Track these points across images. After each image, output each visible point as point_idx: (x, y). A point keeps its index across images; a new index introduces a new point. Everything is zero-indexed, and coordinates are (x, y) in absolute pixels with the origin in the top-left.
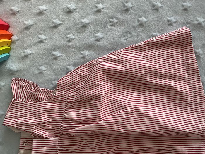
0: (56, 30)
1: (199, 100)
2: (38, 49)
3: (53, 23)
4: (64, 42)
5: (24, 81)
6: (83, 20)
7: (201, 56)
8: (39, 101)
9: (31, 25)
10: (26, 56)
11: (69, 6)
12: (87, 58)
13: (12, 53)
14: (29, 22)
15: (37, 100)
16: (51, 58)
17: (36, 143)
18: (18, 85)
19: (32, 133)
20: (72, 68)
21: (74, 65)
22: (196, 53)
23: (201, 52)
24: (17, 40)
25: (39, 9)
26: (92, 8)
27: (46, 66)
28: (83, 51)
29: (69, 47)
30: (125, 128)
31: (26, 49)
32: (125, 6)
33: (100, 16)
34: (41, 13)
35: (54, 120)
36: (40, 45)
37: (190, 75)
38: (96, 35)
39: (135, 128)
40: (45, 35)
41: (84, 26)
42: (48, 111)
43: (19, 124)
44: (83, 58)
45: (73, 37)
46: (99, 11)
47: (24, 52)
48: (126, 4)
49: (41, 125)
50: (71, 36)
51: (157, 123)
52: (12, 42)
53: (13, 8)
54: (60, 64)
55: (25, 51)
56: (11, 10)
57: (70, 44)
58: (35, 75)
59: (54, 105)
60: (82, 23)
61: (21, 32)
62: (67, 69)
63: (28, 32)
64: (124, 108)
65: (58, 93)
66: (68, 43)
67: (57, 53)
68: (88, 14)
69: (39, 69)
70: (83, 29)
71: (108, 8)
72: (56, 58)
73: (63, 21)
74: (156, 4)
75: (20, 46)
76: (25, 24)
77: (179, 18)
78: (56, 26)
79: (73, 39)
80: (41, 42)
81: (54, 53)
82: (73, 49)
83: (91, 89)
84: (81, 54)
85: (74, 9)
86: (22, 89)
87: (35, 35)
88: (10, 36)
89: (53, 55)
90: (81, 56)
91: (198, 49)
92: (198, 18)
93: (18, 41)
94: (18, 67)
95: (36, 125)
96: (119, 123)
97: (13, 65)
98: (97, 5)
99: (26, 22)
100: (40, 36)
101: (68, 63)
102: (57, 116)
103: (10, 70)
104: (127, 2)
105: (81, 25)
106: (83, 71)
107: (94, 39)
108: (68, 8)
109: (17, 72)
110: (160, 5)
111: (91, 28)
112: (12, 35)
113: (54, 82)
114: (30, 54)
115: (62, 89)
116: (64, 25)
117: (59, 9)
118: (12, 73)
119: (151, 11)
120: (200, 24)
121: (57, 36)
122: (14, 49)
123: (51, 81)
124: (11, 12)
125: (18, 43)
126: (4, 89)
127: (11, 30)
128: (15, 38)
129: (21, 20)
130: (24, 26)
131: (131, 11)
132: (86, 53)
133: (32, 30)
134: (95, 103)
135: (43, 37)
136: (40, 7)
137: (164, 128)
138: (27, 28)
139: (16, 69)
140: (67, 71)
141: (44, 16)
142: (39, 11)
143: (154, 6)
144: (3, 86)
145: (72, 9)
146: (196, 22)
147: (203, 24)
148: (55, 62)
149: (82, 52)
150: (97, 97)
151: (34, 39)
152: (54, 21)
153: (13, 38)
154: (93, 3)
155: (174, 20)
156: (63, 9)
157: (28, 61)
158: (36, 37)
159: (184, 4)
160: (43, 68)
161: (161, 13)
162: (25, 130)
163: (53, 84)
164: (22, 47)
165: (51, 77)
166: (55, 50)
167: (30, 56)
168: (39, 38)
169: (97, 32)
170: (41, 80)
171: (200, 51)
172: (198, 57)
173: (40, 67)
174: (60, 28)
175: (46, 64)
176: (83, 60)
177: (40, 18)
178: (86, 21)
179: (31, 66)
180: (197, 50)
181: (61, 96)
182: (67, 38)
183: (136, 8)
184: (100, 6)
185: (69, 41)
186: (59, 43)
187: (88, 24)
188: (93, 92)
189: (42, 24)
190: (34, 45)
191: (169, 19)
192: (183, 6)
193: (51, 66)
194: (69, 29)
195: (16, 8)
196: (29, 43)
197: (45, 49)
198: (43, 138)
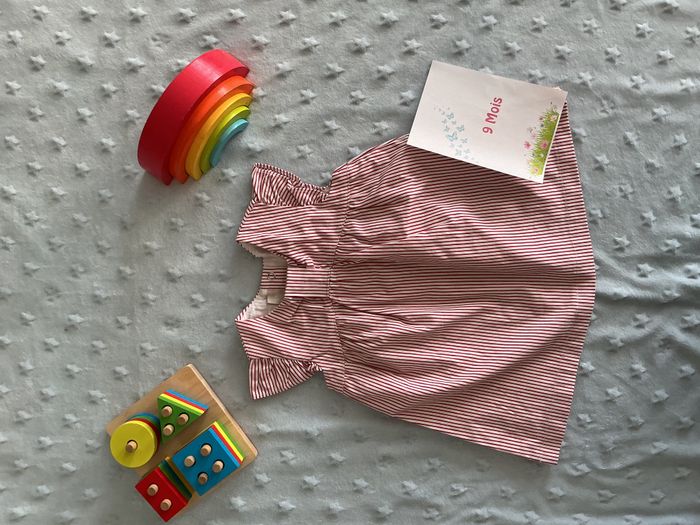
0: (332, 83)
1: (574, 214)
2: (299, 115)
3: (329, 69)
4: (345, 104)
5: (274, 170)
6: (381, 68)
7: (583, 140)
8: (300, 205)
9: (290, 72)
10: (278, 127)
11: (358, 41)
12: (385, 134)
13: (252, 119)
14: (285, 65)
15: (296, 203)
16: (322, 131)
17: (293, 274)
18: (262, 176)
19: (288, 257)
20: (357, 151)
21: (361, 146)
22: (574, 134)
23: (584, 134)
24: (262, 97)
25: (305, 43)
26: (399, 46)
27: (312, 145)
28: (378, 121)
29: (354, 113)
30: (446, 251)
31: (279, 113)
32: (456, 46)
33: (411, 62)
34: (307, 51)
35: (325, 237)
36: (304, 108)
37: (562, 171)
38: (404, 94)
39: (463, 252)
40: (313, 91)
41: (383, 78)
42: (315, 221)
43: (265, 241)
44: (378, 134)
45: (362, 96)
46: (410, 52)
47: (275, 119)
48: (458, 43)
49: (302, 244)
50: (359, 94)
51: (498, 246)
52: (254, 100)
53: (257, 38)
54: (337, 144)
55: (277, 116)
56: (254, 41)
57: (356, 108)
58: (292, 161)
59: (326, 213)
60: (379, 72)
61: (270, 82)
62: (349, 153)
63: (282, 83)
64: (446, 218)
65: (334, 193)
66: (353, 107)
67: (333, 124)
68: (391, 57)
69: (299, 151)
70: (381, 82)
71: (426, 49)
72: (330, 133)
73: (345, 67)
74: (510, 44)
75: (266, 107)
76: (278, 69)
77: (548, 72)
78: (333, 76)
79: (362, 100)
80: (306, 102)
81: (328, 123)
82: (360, 118)
83: (392, 186)
84: (375, 127)
85: (367, 47)
86: (271, 183)
87: (295, 88)
88: (248, 89)
89: (326, 127)
90: (374, 131)
91: (578, 127)
92: (582, 74)
93: (264, 99)
94: (262, 144)
95: (296, 243)
96: (437, 242)
97: (253, 141)
98: (408, 42)
99: (280, 65)
100: (304, 92)
101: (352, 142)
102: (330, 231)
103: (249, 149)
104: (460, 40)
105: (376, 76)
106: (379, 156)
107: (399, 101)
108: (356, 45)
109: (260, 153)
110: (517, 48)
111: (394, 82)
112: (253, 87)
113: (324, 175)
114: (285, 123)
115: (340, 186)
116: (347, 75)
117: (339, 45)
118: (251, 154)
119: (501, 57)
120: (584, 84)
121: (334, 93)
122: (256, 112)
123: (320, 172)
124: (253, 45)
125: (264, 102)
126: (234, 182)
127: (251, 78)
128: (258, 92)
129: (271, 60)
130: (275, 73)
131: (466, 55)
132: (384, 125)
133: (290, 80)
134: (397, 209)
135: (309, 94)
136: (307, 40)
137: (510, 256)
138: (282, 76)
139: (258, 149)
140: (349, 156)
141: (312, 56)
142: (304, 47)
143: (507, 48)
144: (234, 177)
145: (363, 46)
146: (578, 81)
147: (590, 84)
148: (328, 139)
149: (377, 124)
150: (401, 200)
151: (293, 97)
152: (331, 66)
153: (254, 91)
154: (401, 37)
155: (540, 75)
156: (348, 46)
157: (281, 136)
158: (297, 94)
159: (560, 47)
160: (306, 149)
161: (519, 61)
162: (275, 251)
163: (322, 178)
164: (270, 109)
165: (319, 166)
166: (329, 118)
167: (284, 127)
168: (302, 95)
169: (405, 89)
170: (301, 169)
171: (581, 131)
172: (577, 141)
173: (301, 148)
174: (341, 79)
175: (313, 141)
176: (377, 138)
177: (305, 58)
178: (386, 69)
179: (286, 145)
180: (576, 130)
181: (339, 197)
182: (352, 97)
183: (475, 51)
184: (414, 44)
185: (355, 103)
186: (338, 105)
187: (390, 74)
188: (395, 191)
189: (310, 71)
190: (293, 107)
191: (533, 72)
192: (557, 51)
193: (320, 145)
194: (355, 82)
195: (262, 39)
196: (283, 103)
197: (312, 115)
198: (305, 266)
